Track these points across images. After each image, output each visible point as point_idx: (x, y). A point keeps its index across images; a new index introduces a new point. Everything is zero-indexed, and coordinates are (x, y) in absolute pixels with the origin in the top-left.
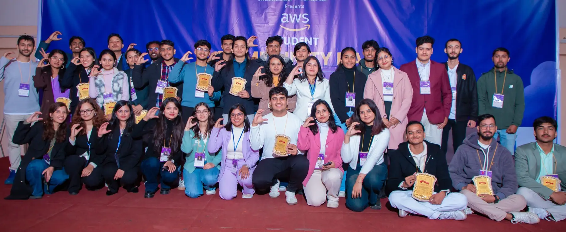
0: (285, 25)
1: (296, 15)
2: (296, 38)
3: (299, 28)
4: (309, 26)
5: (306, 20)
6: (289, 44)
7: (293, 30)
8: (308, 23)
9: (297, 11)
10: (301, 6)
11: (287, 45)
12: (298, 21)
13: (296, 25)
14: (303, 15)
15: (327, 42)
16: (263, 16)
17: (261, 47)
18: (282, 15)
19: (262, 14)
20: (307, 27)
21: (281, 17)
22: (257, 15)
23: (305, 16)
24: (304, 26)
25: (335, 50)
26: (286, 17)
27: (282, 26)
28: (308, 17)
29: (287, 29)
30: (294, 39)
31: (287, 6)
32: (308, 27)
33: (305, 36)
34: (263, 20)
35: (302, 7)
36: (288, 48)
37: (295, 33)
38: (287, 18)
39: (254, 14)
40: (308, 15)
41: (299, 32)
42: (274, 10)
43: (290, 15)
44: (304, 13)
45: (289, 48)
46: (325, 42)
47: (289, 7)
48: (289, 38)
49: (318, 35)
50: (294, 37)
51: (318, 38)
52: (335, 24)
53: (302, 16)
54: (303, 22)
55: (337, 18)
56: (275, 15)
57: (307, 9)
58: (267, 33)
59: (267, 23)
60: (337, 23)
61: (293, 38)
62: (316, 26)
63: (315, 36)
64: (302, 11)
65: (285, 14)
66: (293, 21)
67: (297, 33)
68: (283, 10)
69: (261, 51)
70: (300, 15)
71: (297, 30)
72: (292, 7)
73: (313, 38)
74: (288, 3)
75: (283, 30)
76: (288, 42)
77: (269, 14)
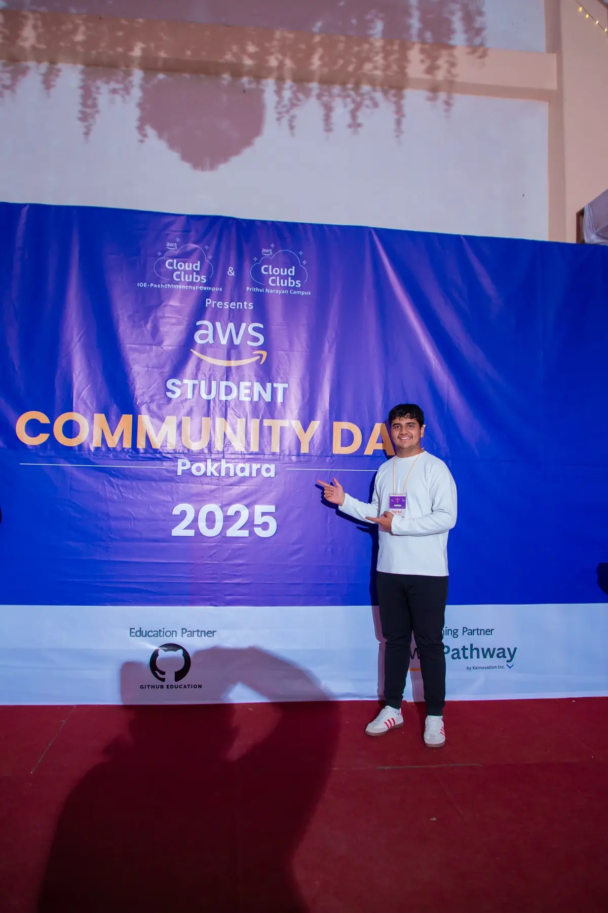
0: (204, 349)
1: (231, 326)
2: (230, 384)
3: (239, 358)
4: (264, 353)
5: (256, 339)
6: (214, 399)
7: (223, 363)
8: (261, 348)
9: (236, 317)
10: (245, 303)
11: (209, 401)
12: (237, 342)
13: (232, 350)
14: (249, 328)
15: (307, 396)
16: (149, 326)
17: (142, 404)
18: (198, 323)
19: (145, 319)
20: (259, 357)
21: (193, 329)
22: (134, 322)
23: (255, 329)
24: (252, 354)
25: (328, 415)
26: (207, 329)
27: (196, 353)
28: (264, 332)
29: (209, 360)
30: (226, 386)
31: (209, 302)
32: (261, 356)
33: (254, 378)
34: (148, 337)
35: (247, 306)
36: (212, 408)
37: (228, 369)
38: (210, 332)
39: (126, 319)
40: (261, 326)
41: (238, 368)
42: (178, 311)
43: (218, 324)
44: (253, 322)
45: (214, 408)
46: (303, 396)
47: (216, 304)
48: (214, 384)
49: (287, 378)
50: (227, 380)
51: (286, 385)
52: (330, 351)
53: (246, 329)
54: (250, 343)
55: (334, 336)
56: (178, 323)
57: (261, 313)
58: (157, 368)
59: (160, 343)
60: (334, 350)
61: (223, 384)
62: (280, 354)
63: (279, 379)
64: (248, 316)
65: (206, 322)
66: (224, 341)
67: (234, 371)
68: (200, 312)
69: (140, 414)
70: (244, 325)
71: (233, 363)
72: (223, 306)
73: (275, 385)
74: (214, 295)
75: (200, 361)
76: (209, 393)
77: (165, 320)
